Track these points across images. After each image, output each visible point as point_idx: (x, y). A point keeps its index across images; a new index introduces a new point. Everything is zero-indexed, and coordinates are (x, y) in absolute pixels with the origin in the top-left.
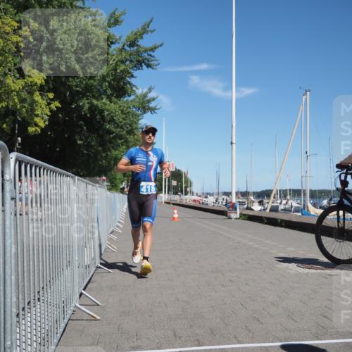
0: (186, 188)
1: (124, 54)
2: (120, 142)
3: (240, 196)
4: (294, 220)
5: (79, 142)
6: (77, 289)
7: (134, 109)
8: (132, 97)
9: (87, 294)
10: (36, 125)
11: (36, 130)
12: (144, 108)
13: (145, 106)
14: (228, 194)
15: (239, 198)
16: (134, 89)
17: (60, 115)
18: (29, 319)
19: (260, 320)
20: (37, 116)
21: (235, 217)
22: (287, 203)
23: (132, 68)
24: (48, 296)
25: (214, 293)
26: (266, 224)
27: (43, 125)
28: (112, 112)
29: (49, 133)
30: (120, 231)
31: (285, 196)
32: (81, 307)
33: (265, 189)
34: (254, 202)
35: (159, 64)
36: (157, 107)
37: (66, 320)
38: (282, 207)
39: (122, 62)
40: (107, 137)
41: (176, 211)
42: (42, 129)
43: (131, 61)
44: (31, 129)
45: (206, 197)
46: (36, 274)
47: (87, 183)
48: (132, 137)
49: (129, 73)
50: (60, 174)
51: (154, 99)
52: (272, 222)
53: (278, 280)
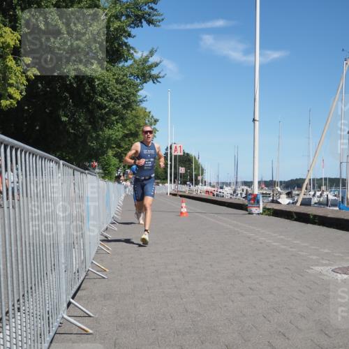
0: (197, 176)
1: (118, 7)
2: (114, 118)
3: (263, 186)
4: (330, 215)
5: (64, 119)
6: (64, 297)
7: (132, 78)
8: (130, 62)
9: (76, 304)
10: (11, 97)
11: (11, 104)
12: (144, 75)
13: (146, 73)
14: (249, 184)
15: (262, 188)
16: (132, 51)
17: (40, 85)
18: (8, 333)
19: (286, 335)
20: (11, 85)
21: (257, 212)
22: (321, 195)
23: (129, 26)
24: (30, 305)
25: (231, 303)
26: (296, 220)
27: (19, 97)
28: (104, 81)
29: (26, 108)
30: (116, 229)
31: (320, 187)
32: (69, 318)
33: (295, 178)
34: (281, 194)
35: (163, 20)
36: (161, 75)
37: (52, 334)
38: (315, 200)
39: (117, 17)
40: (99, 113)
41: (184, 205)
42: (18, 102)
43: (128, 16)
44: (5, 103)
45: (222, 188)
46: (15, 279)
47: (74, 170)
48: (129, 112)
49: (125, 32)
50: (41, 157)
51: (157, 65)
52: (303, 218)
53: (309, 287)
